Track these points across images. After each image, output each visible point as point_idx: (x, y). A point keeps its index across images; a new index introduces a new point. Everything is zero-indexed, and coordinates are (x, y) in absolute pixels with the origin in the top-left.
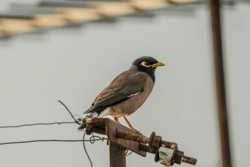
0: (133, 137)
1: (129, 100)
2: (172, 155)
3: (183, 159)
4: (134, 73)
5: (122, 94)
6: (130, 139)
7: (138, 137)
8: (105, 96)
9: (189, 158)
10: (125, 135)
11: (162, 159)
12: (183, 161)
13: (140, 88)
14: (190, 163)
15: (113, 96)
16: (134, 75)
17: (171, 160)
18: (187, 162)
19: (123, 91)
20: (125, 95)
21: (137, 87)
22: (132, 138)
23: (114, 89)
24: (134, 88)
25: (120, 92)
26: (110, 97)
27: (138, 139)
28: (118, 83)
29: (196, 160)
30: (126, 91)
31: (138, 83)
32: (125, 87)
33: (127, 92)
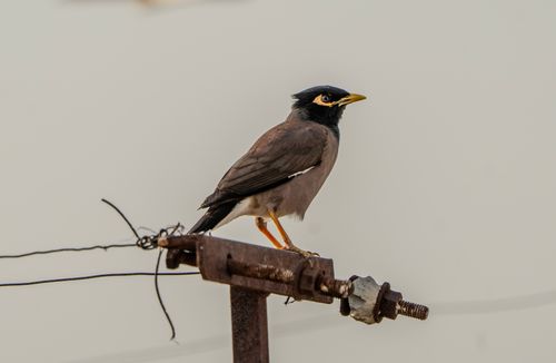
0: (263, 271)
1: (292, 182)
2: (375, 301)
3: (398, 307)
4: (300, 128)
5: (276, 171)
6: (255, 277)
7: (272, 271)
8: (241, 172)
9: (411, 306)
10: (246, 268)
11: (354, 309)
12: (400, 312)
13: (314, 160)
14: (414, 316)
15: (258, 173)
16: (302, 131)
17: (375, 311)
18: (408, 314)
19: (279, 163)
20: (285, 172)
21: (307, 157)
22: (259, 275)
23: (261, 159)
24: (302, 159)
25: (272, 166)
26: (253, 174)
27: (272, 275)
28: (269, 148)
29: (426, 310)
30: (286, 163)
31: (310, 148)
32: (282, 156)
33: (287, 166)
